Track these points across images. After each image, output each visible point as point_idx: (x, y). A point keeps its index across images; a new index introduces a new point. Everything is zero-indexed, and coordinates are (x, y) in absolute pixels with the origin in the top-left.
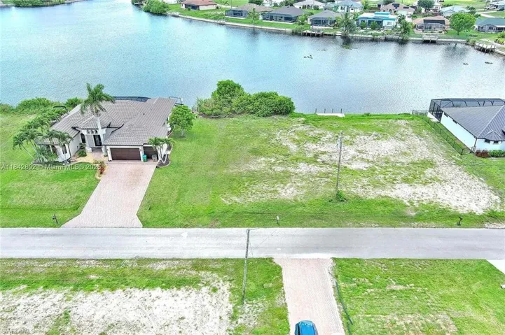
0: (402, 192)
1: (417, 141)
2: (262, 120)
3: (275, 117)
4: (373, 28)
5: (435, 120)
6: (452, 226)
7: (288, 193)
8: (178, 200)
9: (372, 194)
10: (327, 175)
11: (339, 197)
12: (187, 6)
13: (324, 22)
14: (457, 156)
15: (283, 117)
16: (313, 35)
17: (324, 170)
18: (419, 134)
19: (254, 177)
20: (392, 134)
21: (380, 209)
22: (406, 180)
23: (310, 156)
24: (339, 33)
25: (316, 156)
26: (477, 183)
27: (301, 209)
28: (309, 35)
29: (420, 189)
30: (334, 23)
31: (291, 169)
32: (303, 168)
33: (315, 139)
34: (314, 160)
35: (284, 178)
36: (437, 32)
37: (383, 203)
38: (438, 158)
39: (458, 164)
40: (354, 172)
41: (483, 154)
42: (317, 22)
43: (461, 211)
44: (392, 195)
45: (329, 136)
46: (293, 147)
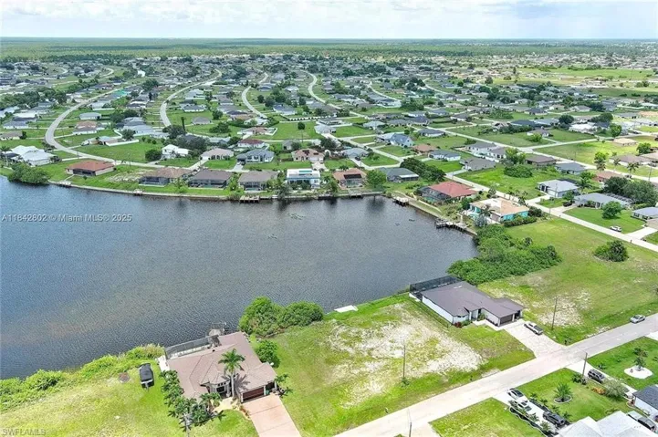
0: (434, 366)
1: (414, 321)
2: (306, 329)
3: (313, 323)
4: (304, 188)
5: (418, 300)
6: (468, 382)
7: (376, 388)
8: (315, 416)
9: (419, 373)
10: (386, 367)
11: (405, 381)
12: (76, 171)
13: (256, 186)
14: (445, 329)
15: (320, 322)
16: (252, 202)
17: (382, 363)
18: (416, 316)
19: (347, 383)
20: (400, 319)
21: (429, 382)
22: (430, 358)
23: (366, 354)
24: (275, 196)
25: (369, 353)
26: (465, 348)
27: (390, 398)
28: (247, 202)
29: (441, 361)
30: (267, 186)
31: (363, 369)
32: (369, 366)
33: (358, 338)
34: (370, 359)
35: (363, 377)
36: (358, 187)
37: (429, 378)
38: (437, 334)
39: (450, 336)
40: (400, 360)
41: (459, 325)
42: (248, 186)
43: (468, 371)
44: (429, 370)
45: (364, 333)
46: (350, 350)
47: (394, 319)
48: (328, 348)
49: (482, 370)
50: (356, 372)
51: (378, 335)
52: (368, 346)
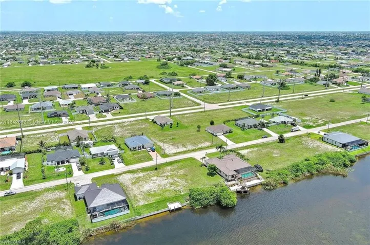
0: (141, 175)
1: (137, 193)
7: (169, 168)
9: (149, 172)
10: (161, 174)
17: (163, 175)
18: (135, 196)
22: (140, 177)
23: (169, 178)
25: (167, 178)
29: (137, 176)
31: (172, 173)
32: (169, 174)
33: (171, 184)
34: (167, 177)
35: (171, 171)
37: (146, 171)
40: (155, 176)
43: (127, 174)
44: (144, 173)
45: (167, 187)
46: (176, 179)
47: (149, 194)
48: (186, 180)
49: (120, 174)
50: (175, 172)
51: (161, 186)
52: (167, 181)
